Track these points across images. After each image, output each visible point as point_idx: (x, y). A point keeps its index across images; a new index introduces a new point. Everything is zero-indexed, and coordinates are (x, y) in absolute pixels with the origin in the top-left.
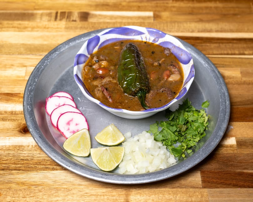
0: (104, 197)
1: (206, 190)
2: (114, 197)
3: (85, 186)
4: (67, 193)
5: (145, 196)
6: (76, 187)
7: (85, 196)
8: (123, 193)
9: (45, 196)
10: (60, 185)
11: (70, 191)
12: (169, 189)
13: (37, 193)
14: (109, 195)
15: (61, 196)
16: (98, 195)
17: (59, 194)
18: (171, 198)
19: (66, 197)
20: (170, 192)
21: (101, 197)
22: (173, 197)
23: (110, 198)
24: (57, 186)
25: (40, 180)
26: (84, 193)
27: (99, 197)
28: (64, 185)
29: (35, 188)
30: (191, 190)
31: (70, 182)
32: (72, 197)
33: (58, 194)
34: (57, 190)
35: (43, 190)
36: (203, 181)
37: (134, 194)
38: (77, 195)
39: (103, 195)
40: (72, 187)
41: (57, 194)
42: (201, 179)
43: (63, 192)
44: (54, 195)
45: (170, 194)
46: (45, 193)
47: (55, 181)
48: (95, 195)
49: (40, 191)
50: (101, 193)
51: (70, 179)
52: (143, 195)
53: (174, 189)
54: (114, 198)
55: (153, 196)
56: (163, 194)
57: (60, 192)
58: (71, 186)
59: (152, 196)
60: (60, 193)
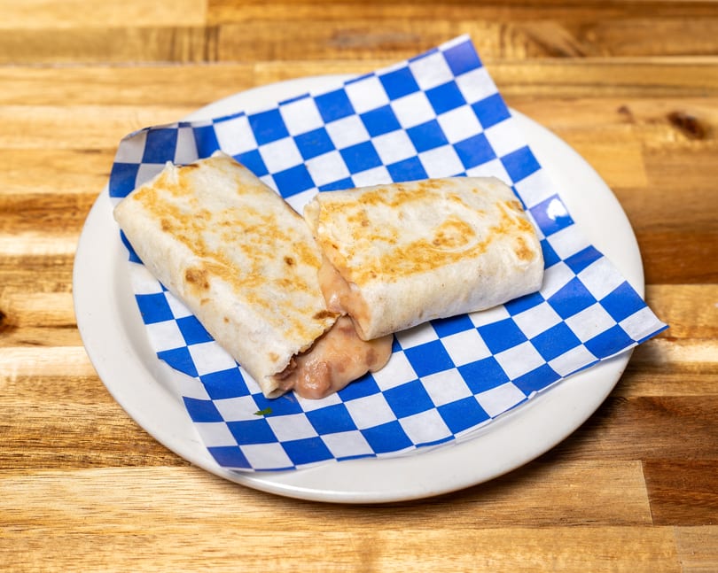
0: (278, 563)
1: (670, 532)
2: (318, 564)
3: (206, 522)
4: (135, 552)
5: (436, 557)
6: (170, 527)
7: (207, 562)
8: (351, 549)
9: (50, 564)
10: (108, 521)
11: (149, 542)
12: (528, 531)
13: (20, 554)
14: (298, 555)
15: (116, 562)
16: (257, 556)
17: (108, 554)
18: (535, 562)
19: (131, 565)
20: (533, 543)
21: (269, 563)
22: (545, 559)
23: (303, 566)
24: (100, 526)
25: (36, 505)
26: (201, 548)
27: (259, 562)
28: (124, 520)
29: (15, 536)
30: (611, 530)
31: (150, 509)
32: (155, 564)
33: (103, 553)
34: (100, 539)
35: (46, 540)
36: (657, 499)
37: (393, 552)
38: (175, 557)
39: (276, 557)
40: (155, 526)
41: (97, 553)
42: (645, 489)
43: (121, 547)
44: (88, 558)
45: (530, 549)
46: (55, 554)
47: (91, 509)
48: (246, 556)
49: (34, 546)
50: (268, 550)
51: (147, 499)
52: (428, 553)
53: (546, 531)
54: (319, 566)
55: (468, 557)
56: (506, 551)
57: (110, 547)
58: (152, 523)
59: (461, 558)
60: (111, 551)
